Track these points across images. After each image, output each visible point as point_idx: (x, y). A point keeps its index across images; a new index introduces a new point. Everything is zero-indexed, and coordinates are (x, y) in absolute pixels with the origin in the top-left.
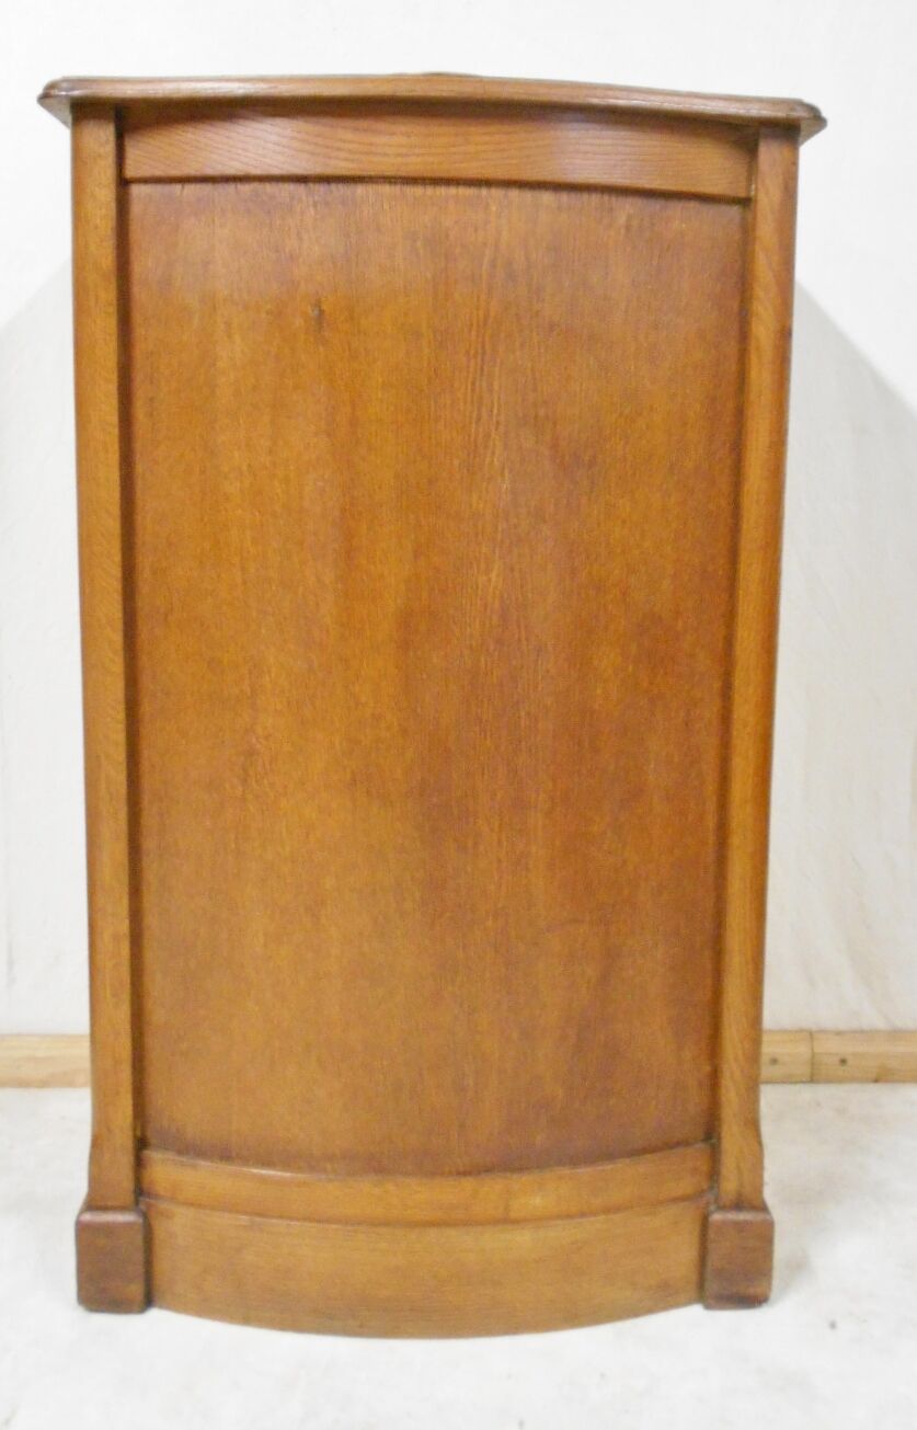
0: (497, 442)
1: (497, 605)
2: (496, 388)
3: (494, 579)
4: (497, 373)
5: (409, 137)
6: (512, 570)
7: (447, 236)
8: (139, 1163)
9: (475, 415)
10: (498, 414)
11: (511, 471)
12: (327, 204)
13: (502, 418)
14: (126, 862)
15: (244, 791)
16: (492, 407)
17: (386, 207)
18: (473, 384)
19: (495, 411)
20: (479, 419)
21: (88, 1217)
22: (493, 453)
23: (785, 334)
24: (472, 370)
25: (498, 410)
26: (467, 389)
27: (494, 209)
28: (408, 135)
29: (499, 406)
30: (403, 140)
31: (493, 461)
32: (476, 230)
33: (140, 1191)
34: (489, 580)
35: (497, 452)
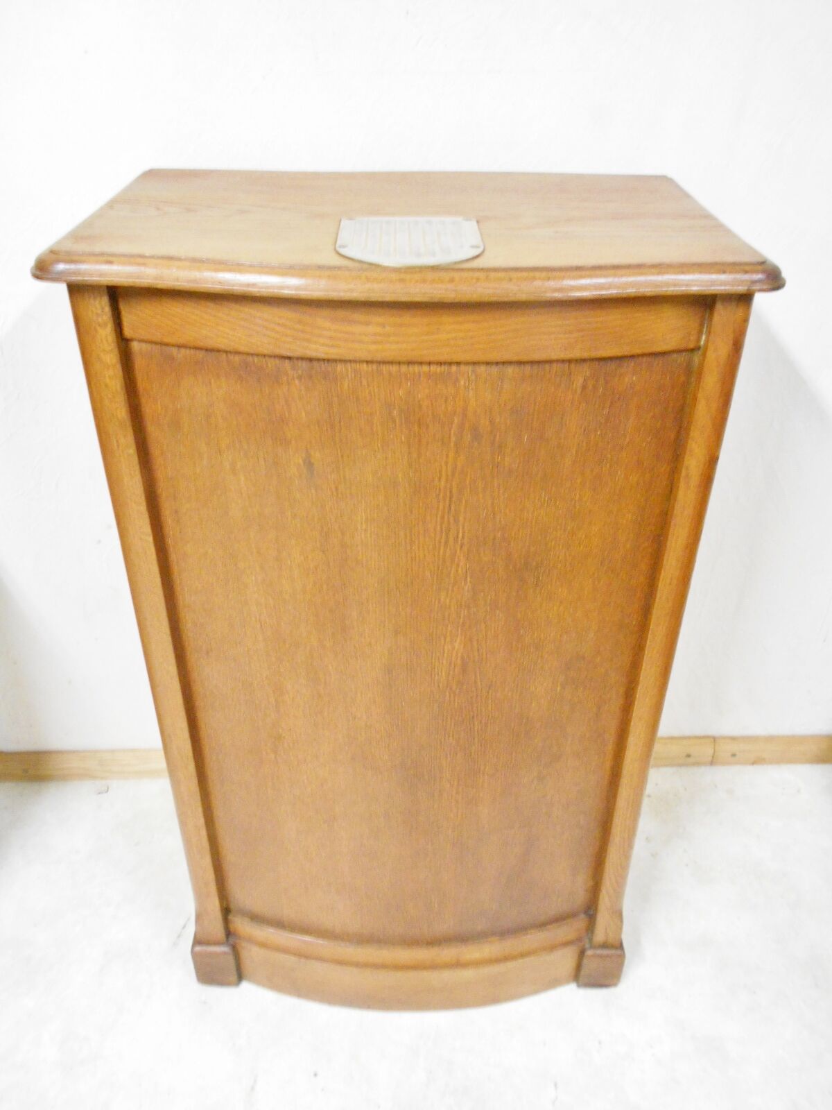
0: (462, 558)
1: (459, 662)
2: (461, 519)
3: (457, 647)
4: (462, 510)
5: (384, 327)
6: (471, 640)
7: (420, 407)
8: (226, 921)
9: (443, 540)
10: (463, 537)
11: (471, 577)
12: (310, 377)
13: (466, 541)
14: (197, 789)
15: (275, 757)
16: (458, 533)
17: (364, 382)
18: (443, 518)
19: (460, 535)
20: (446, 543)
21: (198, 949)
22: (458, 565)
23: (712, 461)
24: (441, 507)
25: (463, 534)
26: (436, 522)
27: (462, 383)
28: (383, 326)
29: (464, 532)
30: (379, 330)
31: (457, 571)
32: (446, 401)
33: (229, 933)
34: (453, 648)
35: (461, 564)
